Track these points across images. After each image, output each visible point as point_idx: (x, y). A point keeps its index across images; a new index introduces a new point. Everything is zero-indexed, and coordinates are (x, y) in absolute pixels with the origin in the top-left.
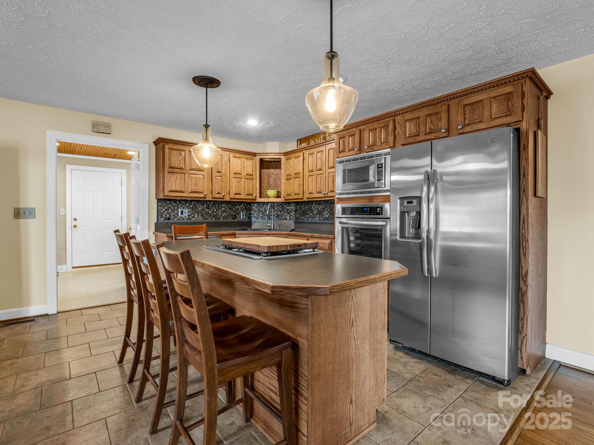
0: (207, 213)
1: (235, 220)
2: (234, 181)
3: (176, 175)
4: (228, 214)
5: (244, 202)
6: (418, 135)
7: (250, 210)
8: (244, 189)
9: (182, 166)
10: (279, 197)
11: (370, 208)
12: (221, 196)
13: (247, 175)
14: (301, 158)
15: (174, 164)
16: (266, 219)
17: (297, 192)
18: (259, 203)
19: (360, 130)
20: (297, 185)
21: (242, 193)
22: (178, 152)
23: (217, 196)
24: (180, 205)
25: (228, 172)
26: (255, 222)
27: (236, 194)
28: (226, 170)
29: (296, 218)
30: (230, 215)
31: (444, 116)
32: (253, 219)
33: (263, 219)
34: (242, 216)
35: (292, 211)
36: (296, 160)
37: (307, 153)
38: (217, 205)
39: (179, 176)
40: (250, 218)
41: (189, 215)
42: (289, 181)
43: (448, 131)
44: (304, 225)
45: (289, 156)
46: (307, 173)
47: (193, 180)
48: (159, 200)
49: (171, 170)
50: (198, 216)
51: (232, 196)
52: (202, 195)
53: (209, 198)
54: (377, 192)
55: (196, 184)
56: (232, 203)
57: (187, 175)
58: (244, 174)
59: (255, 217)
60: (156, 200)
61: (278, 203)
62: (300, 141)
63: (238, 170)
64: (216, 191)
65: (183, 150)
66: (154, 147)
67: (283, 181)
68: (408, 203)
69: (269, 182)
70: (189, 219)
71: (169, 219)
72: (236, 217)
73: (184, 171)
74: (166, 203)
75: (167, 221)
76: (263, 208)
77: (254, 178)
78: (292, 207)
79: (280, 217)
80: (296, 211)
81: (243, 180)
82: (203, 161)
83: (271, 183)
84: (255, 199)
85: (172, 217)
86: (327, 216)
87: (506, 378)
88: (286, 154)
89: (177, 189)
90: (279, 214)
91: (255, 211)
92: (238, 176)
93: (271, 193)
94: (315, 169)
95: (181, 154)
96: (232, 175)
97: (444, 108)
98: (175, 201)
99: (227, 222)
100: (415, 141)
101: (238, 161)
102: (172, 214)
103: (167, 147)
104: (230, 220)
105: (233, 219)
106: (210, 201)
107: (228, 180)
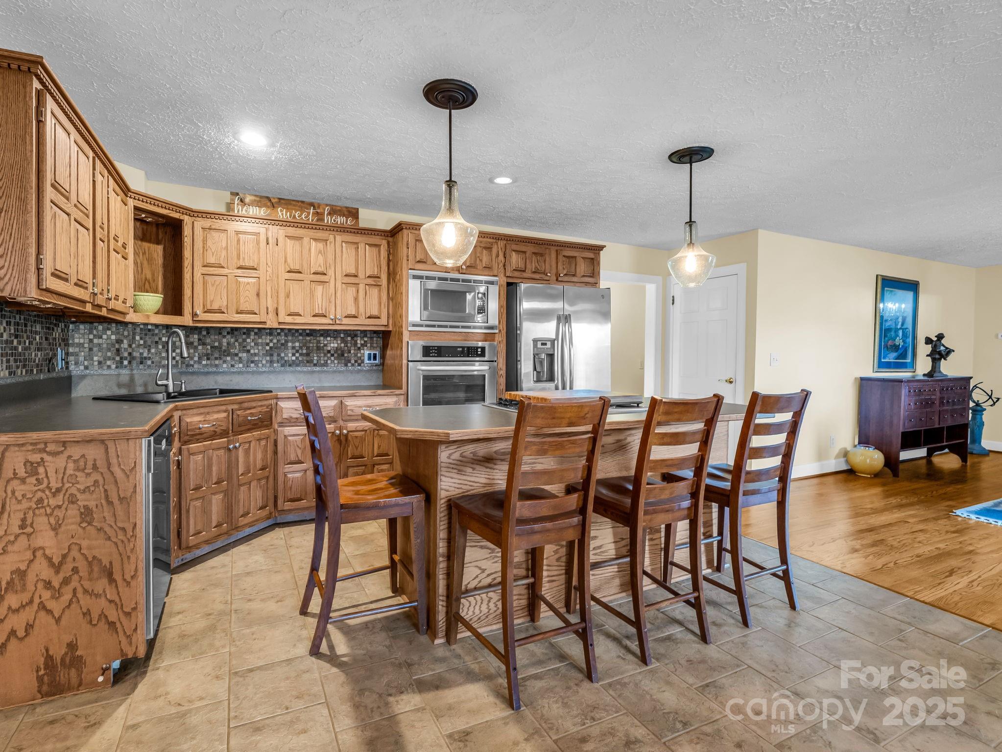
6: (524, 271)
11: (468, 348)
16: (114, 366)
31: (548, 258)
33: (105, 368)
68: (543, 344)
76: (105, 337)
79: (149, 362)
86: (294, 358)
90: (145, 355)
91: (81, 345)
100: (521, 276)
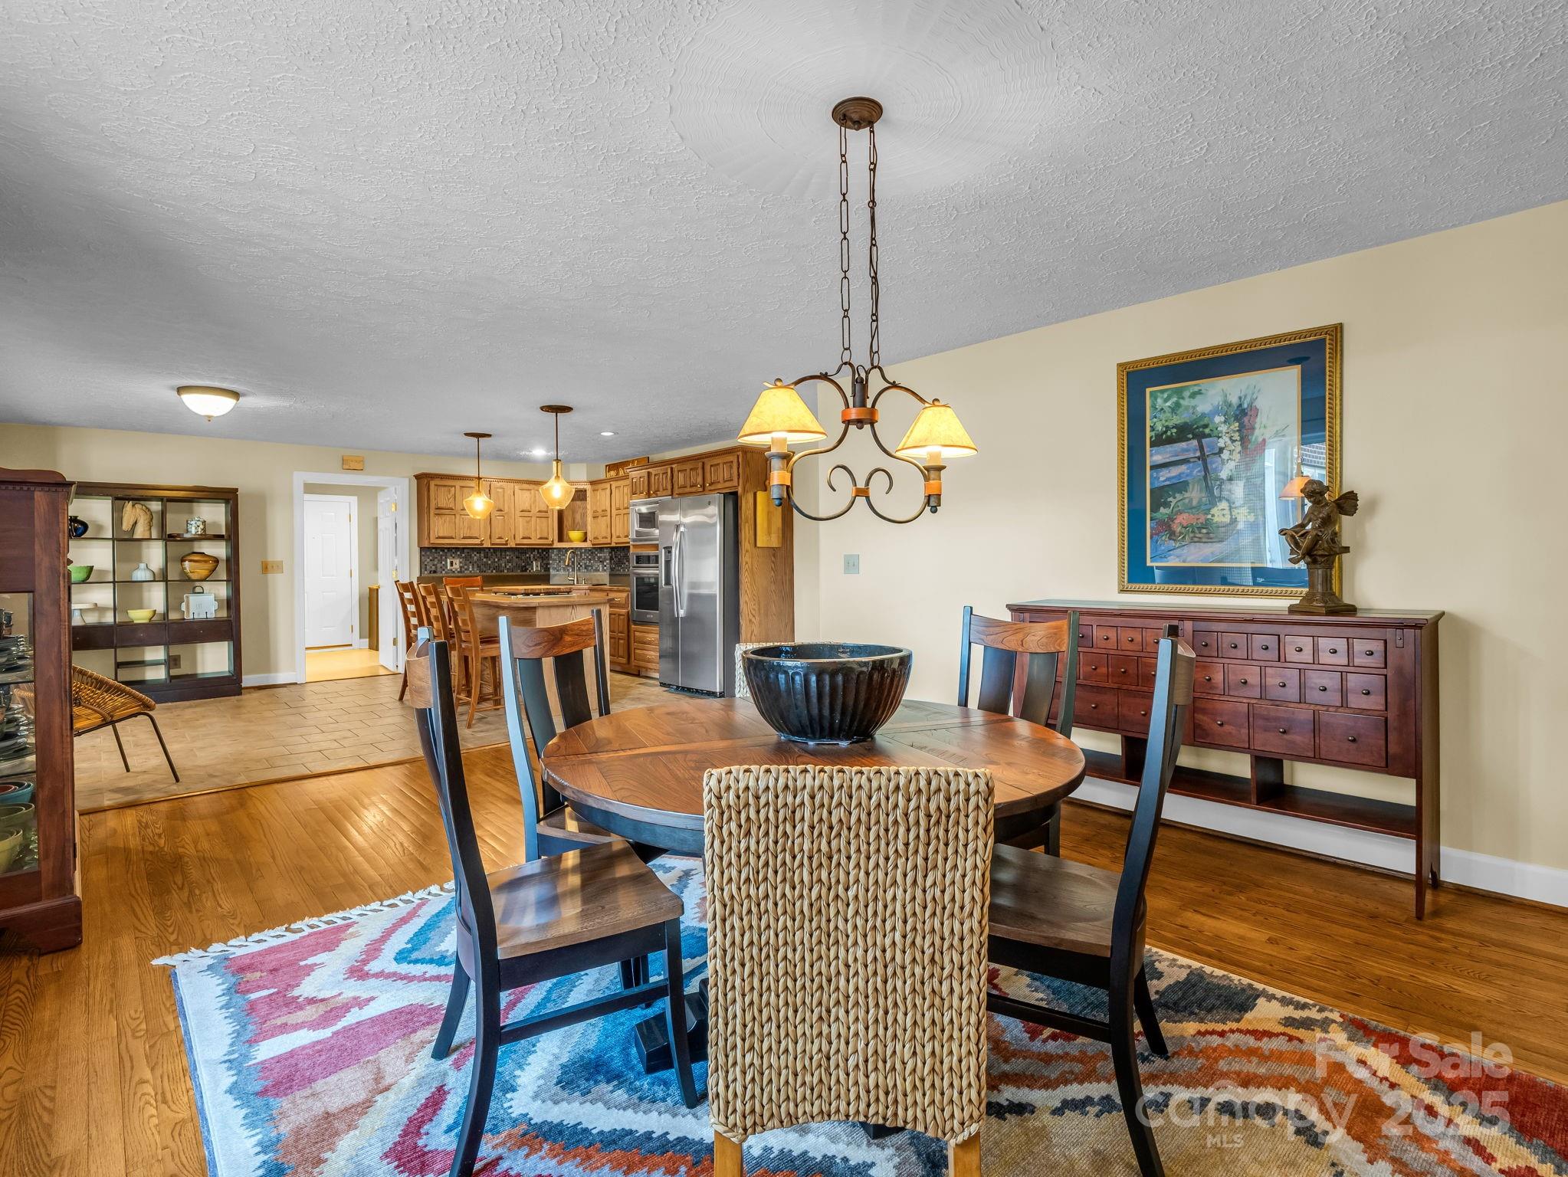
0: (486, 564)
1: (524, 573)
2: (521, 522)
3: (444, 517)
4: (514, 564)
5: (538, 549)
6: (685, 487)
7: (548, 558)
8: (536, 530)
9: (451, 505)
10: (585, 540)
12: (503, 541)
13: (539, 511)
14: (608, 491)
15: (442, 503)
17: (604, 535)
18: (559, 549)
19: (649, 473)
20: (604, 527)
21: (533, 536)
22: (446, 488)
23: (498, 541)
24: (449, 554)
25: (513, 509)
26: (556, 575)
27: (523, 538)
28: (509, 508)
29: (612, 569)
30: (518, 566)
31: (700, 471)
32: (552, 572)
33: (566, 570)
34: (536, 567)
35: (605, 560)
36: (603, 493)
37: (614, 484)
38: (499, 554)
39: (448, 518)
40: (547, 569)
41: (461, 567)
42: (596, 519)
43: (703, 486)
44: (620, 578)
45: (596, 487)
46: (614, 512)
47: (466, 524)
48: (422, 549)
49: (438, 511)
50: (473, 568)
51: (519, 541)
52: (478, 541)
53: (487, 544)
54: (646, 540)
55: (470, 528)
56: (520, 551)
57: (458, 516)
58: (535, 511)
59: (554, 569)
60: (418, 549)
61: (585, 549)
62: (610, 467)
63: (526, 506)
64: (495, 535)
65: (452, 486)
66: (415, 481)
67: (589, 519)
68: (668, 552)
69: (574, 519)
70: (461, 572)
71: (435, 572)
72: (526, 570)
73: (453, 512)
74: (431, 552)
75: (434, 575)
77: (551, 516)
78: (606, 554)
80: (611, 559)
81: (533, 519)
82: (477, 514)
83: (576, 521)
84: (552, 544)
85: (439, 570)
87: (718, 690)
88: (592, 483)
89: (446, 535)
90: (587, 564)
91: (555, 560)
92: (526, 514)
93: (575, 535)
94: (622, 508)
95: (449, 491)
96: (518, 514)
97: (700, 465)
98: (443, 549)
99: (512, 576)
100: (684, 492)
101: (527, 494)
102: (439, 565)
103: (432, 483)
104: (519, 572)
105: (522, 571)
106: (489, 548)
107: (512, 521)
